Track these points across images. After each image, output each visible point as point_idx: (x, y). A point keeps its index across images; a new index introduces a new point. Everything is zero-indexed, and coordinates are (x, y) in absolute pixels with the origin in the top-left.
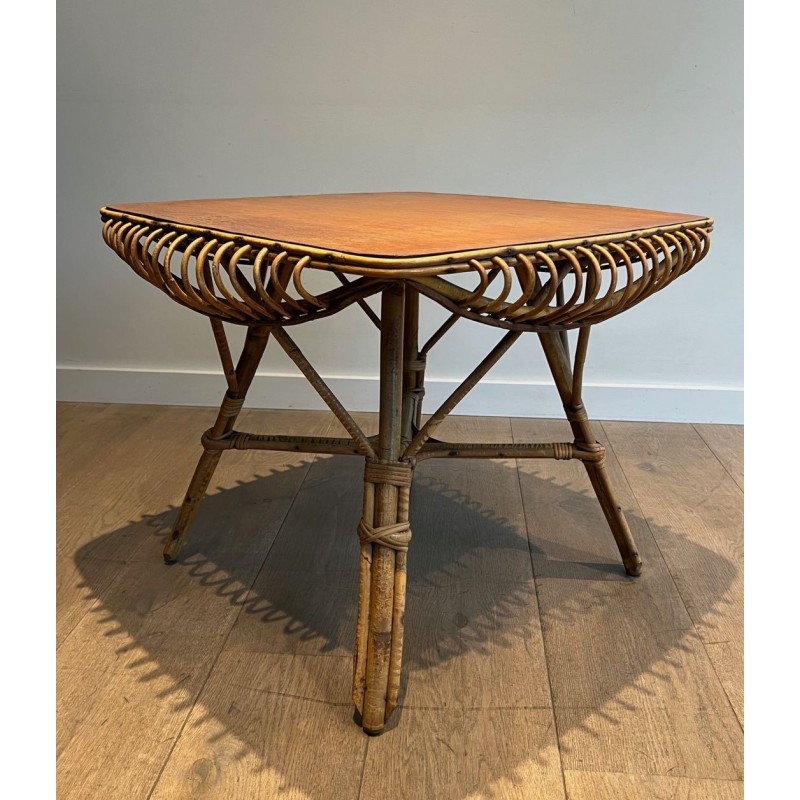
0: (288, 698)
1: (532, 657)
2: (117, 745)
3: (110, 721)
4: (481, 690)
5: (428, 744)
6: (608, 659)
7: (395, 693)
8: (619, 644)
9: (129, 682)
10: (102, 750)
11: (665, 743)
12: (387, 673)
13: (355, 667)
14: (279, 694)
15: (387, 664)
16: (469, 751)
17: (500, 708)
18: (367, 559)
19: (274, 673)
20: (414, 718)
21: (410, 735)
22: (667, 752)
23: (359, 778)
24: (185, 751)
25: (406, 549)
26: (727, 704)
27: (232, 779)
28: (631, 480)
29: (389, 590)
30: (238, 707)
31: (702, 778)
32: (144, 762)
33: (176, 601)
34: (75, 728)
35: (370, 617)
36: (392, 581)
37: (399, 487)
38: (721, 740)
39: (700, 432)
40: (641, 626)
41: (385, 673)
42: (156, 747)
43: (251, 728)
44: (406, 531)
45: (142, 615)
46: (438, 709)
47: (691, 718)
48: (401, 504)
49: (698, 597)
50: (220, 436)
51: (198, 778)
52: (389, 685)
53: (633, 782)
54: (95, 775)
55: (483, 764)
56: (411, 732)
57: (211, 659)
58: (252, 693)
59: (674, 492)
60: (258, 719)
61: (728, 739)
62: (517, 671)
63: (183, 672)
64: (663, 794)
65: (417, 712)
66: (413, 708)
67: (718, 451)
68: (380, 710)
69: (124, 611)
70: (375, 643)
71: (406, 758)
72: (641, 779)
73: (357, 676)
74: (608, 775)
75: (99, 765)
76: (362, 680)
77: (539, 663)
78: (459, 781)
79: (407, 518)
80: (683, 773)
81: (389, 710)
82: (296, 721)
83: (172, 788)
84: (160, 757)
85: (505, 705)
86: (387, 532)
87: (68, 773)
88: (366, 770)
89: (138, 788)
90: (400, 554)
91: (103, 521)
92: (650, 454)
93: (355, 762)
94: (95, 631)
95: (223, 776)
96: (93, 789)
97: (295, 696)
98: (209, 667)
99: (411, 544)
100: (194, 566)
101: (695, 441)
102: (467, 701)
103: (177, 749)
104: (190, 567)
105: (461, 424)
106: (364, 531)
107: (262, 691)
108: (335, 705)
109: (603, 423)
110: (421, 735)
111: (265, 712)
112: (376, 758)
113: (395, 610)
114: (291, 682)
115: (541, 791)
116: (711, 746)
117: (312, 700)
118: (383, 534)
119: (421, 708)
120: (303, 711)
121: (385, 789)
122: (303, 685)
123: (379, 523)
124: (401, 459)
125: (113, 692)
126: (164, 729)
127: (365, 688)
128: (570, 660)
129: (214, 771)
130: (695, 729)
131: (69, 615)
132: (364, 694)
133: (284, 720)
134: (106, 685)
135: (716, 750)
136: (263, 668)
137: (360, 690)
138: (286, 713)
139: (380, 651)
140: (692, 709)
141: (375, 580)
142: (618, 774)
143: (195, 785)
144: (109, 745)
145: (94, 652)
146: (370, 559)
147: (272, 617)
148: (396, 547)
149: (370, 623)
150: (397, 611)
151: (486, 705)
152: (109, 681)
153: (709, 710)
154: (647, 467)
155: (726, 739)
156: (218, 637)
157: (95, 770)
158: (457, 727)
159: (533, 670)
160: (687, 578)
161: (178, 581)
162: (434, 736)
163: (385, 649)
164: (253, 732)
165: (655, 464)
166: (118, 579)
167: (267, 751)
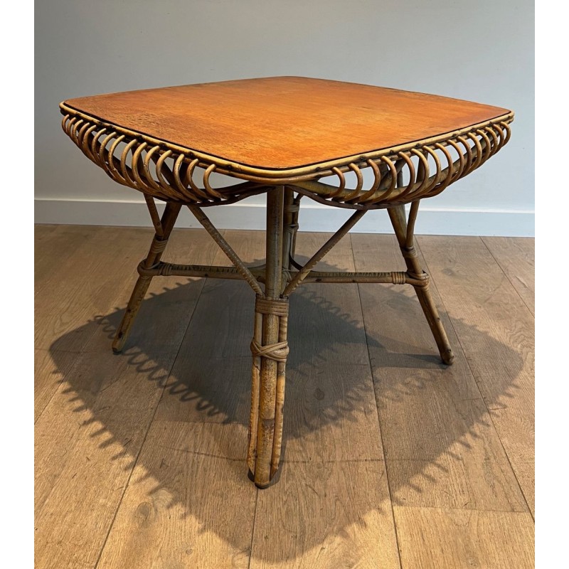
0: (201, 456)
1: (369, 422)
2: (84, 493)
3: (78, 475)
4: (335, 447)
5: (299, 489)
6: (422, 422)
7: (278, 460)
8: (430, 411)
9: (89, 445)
10: (74, 497)
11: (462, 485)
12: (271, 446)
13: (249, 442)
14: (195, 453)
15: (272, 440)
16: (328, 494)
17: (348, 461)
18: (257, 367)
19: (190, 436)
20: (289, 470)
21: (287, 482)
22: (463, 491)
23: (253, 514)
24: (132, 497)
25: (285, 360)
26: (505, 456)
27: (165, 516)
28: (437, 282)
29: (273, 389)
30: (167, 463)
31: (487, 510)
32: (104, 506)
33: (118, 383)
34: (54, 481)
35: (260, 407)
36: (275, 383)
37: (280, 317)
38: (500, 482)
39: (486, 243)
40: (445, 397)
41: (270, 447)
42: (111, 494)
43: (177, 479)
44: (285, 348)
45: (95, 394)
46: (305, 462)
47: (479, 466)
48: (282, 329)
49: (484, 374)
50: (151, 266)
51: (142, 517)
52: (273, 455)
53: (440, 514)
54: (70, 516)
55: (338, 503)
56: (288, 480)
57: (145, 427)
58: (176, 452)
59: (468, 291)
60: (181, 472)
61: (505, 481)
62: (360, 433)
63: (126, 437)
64: (460, 522)
65: (291, 464)
66: (288, 462)
67: (499, 258)
68: (267, 471)
69: (81, 391)
70: (263, 426)
71: (284, 499)
72: (446, 513)
73: (250, 449)
74: (423, 510)
75: (73, 508)
76: (254, 451)
77: (375, 426)
78: (322, 516)
79: (285, 338)
80: (474, 507)
81: (273, 471)
82: (208, 473)
83: (125, 525)
84: (115, 502)
85: (351, 459)
86: (272, 349)
87: (52, 514)
88: (258, 509)
89: (101, 525)
90: (281, 364)
91: (61, 320)
92: (450, 261)
93: (249, 502)
94: (62, 406)
95: (159, 515)
96: (70, 526)
97: (206, 454)
98: (145, 433)
99: (288, 357)
100: (132, 356)
101: (482, 251)
102: (326, 455)
103: (126, 496)
104: (128, 357)
105: (315, 239)
106: (254, 347)
107: (183, 451)
108: (234, 460)
109: (417, 237)
110: (294, 482)
111: (186, 466)
112: (264, 499)
113: (277, 403)
114: (202, 443)
115: (378, 522)
116: (493, 487)
117: (218, 457)
118: (268, 351)
119: (294, 462)
120: (212, 465)
121: (271, 523)
122: (211, 446)
123: (266, 342)
124: (281, 297)
125: (78, 453)
126: (116, 481)
127: (256, 457)
128: (396, 424)
129: (153, 511)
130: (482, 474)
131: (43, 394)
132: (255, 461)
133: (199, 472)
134: (73, 448)
135: (496, 489)
136: (182, 433)
137: (253, 458)
138: (200, 467)
139: (267, 431)
140: (480, 460)
141: (263, 382)
142: (430, 509)
143: (141, 522)
144: (79, 493)
145: (63, 423)
146: (259, 367)
147: (188, 397)
148: (278, 360)
149: (259, 412)
150: (279, 404)
151: (338, 459)
152: (75, 445)
153: (492, 459)
154: (449, 272)
155: (503, 481)
156: (149, 410)
157: (70, 512)
158: (319, 476)
159: (370, 432)
160: (476, 359)
161: (118, 367)
162: (303, 483)
163: (270, 430)
164: (178, 481)
165: (454, 269)
166: (76, 366)
167: (188, 496)
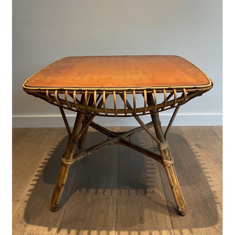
39: (213, 130)
59: (208, 156)
92: (198, 140)
109: (180, 127)
154: (198, 145)
165: (200, 144)
